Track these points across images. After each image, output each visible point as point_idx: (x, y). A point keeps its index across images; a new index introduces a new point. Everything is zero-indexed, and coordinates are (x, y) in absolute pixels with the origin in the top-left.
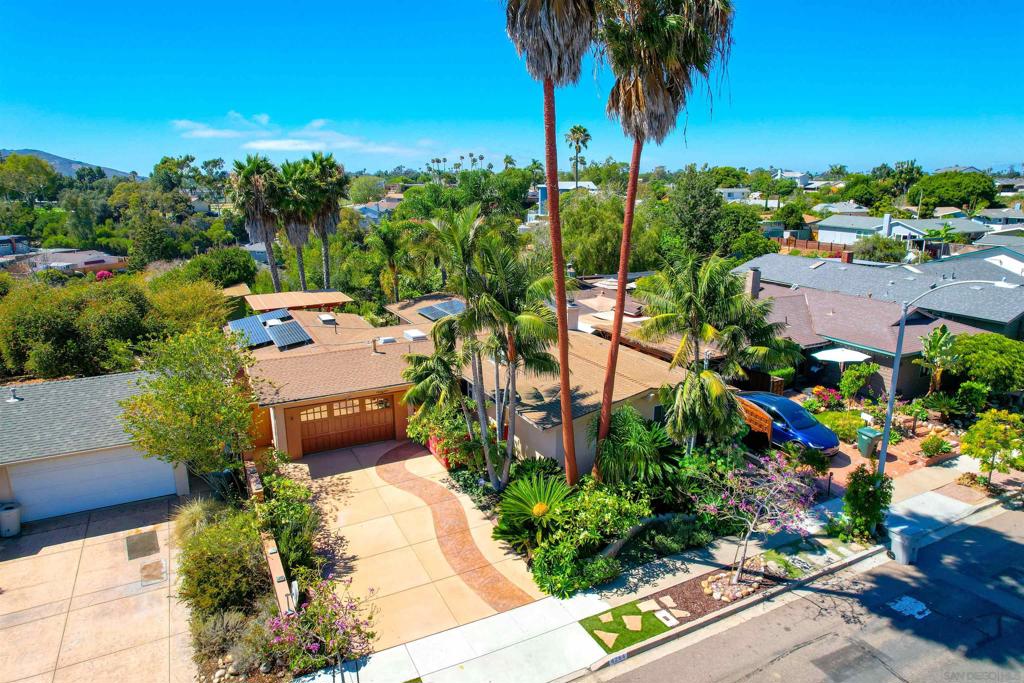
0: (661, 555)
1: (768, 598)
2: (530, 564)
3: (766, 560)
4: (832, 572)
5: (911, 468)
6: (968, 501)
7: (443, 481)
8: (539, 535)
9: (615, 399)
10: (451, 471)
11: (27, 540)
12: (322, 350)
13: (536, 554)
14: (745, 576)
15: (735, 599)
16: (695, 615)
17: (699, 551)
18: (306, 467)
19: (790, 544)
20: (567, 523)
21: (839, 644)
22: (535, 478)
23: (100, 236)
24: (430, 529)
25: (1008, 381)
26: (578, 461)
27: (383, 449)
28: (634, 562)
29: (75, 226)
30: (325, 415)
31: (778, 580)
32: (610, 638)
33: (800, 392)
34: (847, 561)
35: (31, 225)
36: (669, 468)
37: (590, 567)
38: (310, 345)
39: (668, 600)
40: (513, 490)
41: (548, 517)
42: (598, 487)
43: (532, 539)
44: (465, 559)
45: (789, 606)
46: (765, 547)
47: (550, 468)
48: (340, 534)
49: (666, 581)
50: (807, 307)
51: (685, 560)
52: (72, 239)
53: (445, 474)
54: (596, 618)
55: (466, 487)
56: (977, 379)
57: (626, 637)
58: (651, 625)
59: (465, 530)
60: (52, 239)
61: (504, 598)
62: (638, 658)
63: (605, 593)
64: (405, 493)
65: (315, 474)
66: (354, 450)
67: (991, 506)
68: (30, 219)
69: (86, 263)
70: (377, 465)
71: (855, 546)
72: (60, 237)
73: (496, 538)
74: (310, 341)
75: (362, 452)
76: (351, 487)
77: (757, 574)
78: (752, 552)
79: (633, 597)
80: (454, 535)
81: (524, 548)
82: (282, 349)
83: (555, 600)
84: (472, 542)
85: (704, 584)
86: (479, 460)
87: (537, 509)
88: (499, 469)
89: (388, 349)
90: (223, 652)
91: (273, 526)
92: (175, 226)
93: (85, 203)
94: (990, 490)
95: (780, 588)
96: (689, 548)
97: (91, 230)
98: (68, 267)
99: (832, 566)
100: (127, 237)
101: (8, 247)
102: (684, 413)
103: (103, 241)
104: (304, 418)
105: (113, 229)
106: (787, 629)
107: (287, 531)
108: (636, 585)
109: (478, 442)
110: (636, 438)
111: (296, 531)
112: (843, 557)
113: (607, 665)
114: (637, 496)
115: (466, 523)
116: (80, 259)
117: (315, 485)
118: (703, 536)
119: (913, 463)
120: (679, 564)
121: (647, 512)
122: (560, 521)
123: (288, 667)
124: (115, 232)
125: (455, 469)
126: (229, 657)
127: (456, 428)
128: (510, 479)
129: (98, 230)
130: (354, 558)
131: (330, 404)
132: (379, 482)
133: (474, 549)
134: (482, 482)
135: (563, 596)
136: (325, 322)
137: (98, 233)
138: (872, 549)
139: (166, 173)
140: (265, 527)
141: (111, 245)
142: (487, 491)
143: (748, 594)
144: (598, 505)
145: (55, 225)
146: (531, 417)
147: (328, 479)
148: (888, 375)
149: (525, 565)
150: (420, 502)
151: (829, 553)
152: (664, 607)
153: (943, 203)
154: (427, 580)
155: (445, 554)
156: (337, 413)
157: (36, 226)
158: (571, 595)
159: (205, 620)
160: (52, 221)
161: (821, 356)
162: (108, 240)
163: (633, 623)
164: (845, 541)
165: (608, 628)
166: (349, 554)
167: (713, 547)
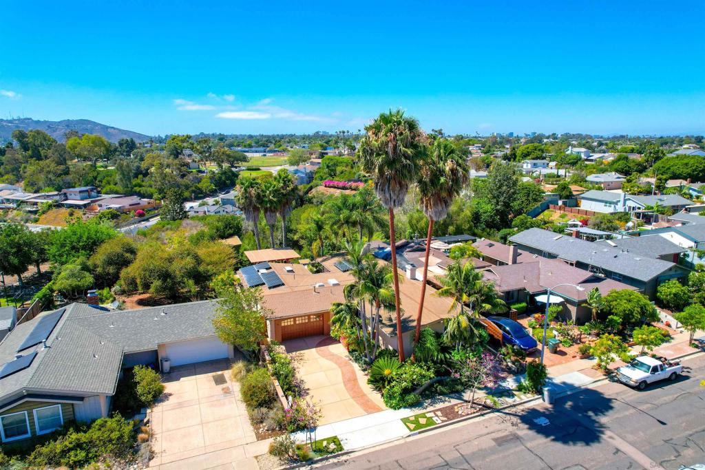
0: (440, 394)
1: (482, 415)
2: (382, 395)
3: (486, 399)
4: (514, 406)
5: (572, 359)
6: (592, 377)
7: (346, 356)
8: (386, 383)
9: (422, 324)
10: (349, 352)
11: (173, 374)
12: (289, 290)
13: (385, 391)
14: (474, 405)
15: (468, 414)
16: (449, 419)
17: (457, 394)
18: (283, 347)
19: (499, 393)
20: (398, 378)
21: (506, 433)
22: (386, 358)
23: (136, 186)
24: (340, 378)
25: (631, 316)
26: (405, 351)
27: (318, 339)
28: (427, 397)
29: (121, 180)
30: (292, 323)
31: (489, 408)
32: (412, 426)
33: (529, 316)
34: (523, 401)
35: (95, 178)
36: (448, 356)
37: (407, 398)
38: (283, 287)
39: (439, 413)
40: (376, 364)
41: (390, 376)
42: (413, 364)
43: (384, 385)
44: (355, 392)
45: (491, 418)
46: (488, 394)
47: (393, 354)
48: (302, 379)
49: (440, 405)
50: (539, 269)
51: (450, 397)
52: (119, 188)
53: (347, 353)
54: (408, 418)
55: (357, 360)
56: (616, 315)
57: (418, 426)
58: (430, 422)
59: (355, 380)
60: (108, 188)
61: (371, 408)
62: (423, 434)
63: (413, 409)
64: (328, 361)
65: (288, 351)
66: (305, 339)
67: (603, 379)
68: (95, 174)
69: (130, 205)
70: (316, 347)
71: (529, 395)
72: (112, 186)
73: (369, 384)
74: (283, 284)
75: (309, 341)
76: (305, 358)
77: (480, 405)
78: (481, 395)
79: (424, 411)
80: (351, 382)
81: (380, 388)
82: (270, 288)
83: (392, 410)
84: (358, 385)
85: (456, 407)
86: (362, 348)
87: (386, 372)
88: (371, 352)
89: (321, 290)
90: (262, 422)
91: (277, 375)
92: (179, 179)
93: (128, 166)
94: (607, 372)
95: (489, 411)
96: (453, 392)
97: (131, 183)
98: (120, 207)
99: (515, 403)
100: (151, 187)
101: (86, 194)
102: (451, 334)
103: (137, 189)
104: (283, 324)
105: (143, 181)
106: (487, 427)
107: (282, 377)
108: (427, 406)
109: (362, 340)
110: (430, 343)
111: (286, 377)
112: (521, 399)
113: (409, 436)
114: (429, 369)
115: (356, 376)
116: (126, 202)
117: (289, 356)
118: (459, 387)
119: (574, 357)
120: (447, 399)
121: (432, 375)
122: (395, 377)
123: (286, 429)
124: (144, 184)
125: (351, 352)
126: (264, 424)
127: (353, 333)
128: (376, 358)
129: (135, 182)
130: (308, 389)
131: (295, 318)
132: (317, 356)
133: (359, 388)
134: (364, 358)
135: (395, 409)
136: (288, 271)
137: (134, 183)
138: (537, 397)
139: (174, 146)
140: (273, 375)
141: (142, 192)
142: (366, 363)
143: (474, 413)
144: (412, 372)
145: (109, 178)
146: (387, 331)
147: (294, 353)
148: (573, 310)
149: (380, 396)
150: (335, 366)
151: (516, 398)
152: (437, 416)
153: (675, 177)
154: (339, 400)
155: (347, 389)
156: (297, 322)
157: (98, 179)
158: (398, 409)
159: (253, 410)
160: (107, 176)
161: (539, 299)
162: (140, 189)
163: (423, 421)
164: (525, 393)
165: (412, 422)
166: (306, 388)
167: (464, 392)
